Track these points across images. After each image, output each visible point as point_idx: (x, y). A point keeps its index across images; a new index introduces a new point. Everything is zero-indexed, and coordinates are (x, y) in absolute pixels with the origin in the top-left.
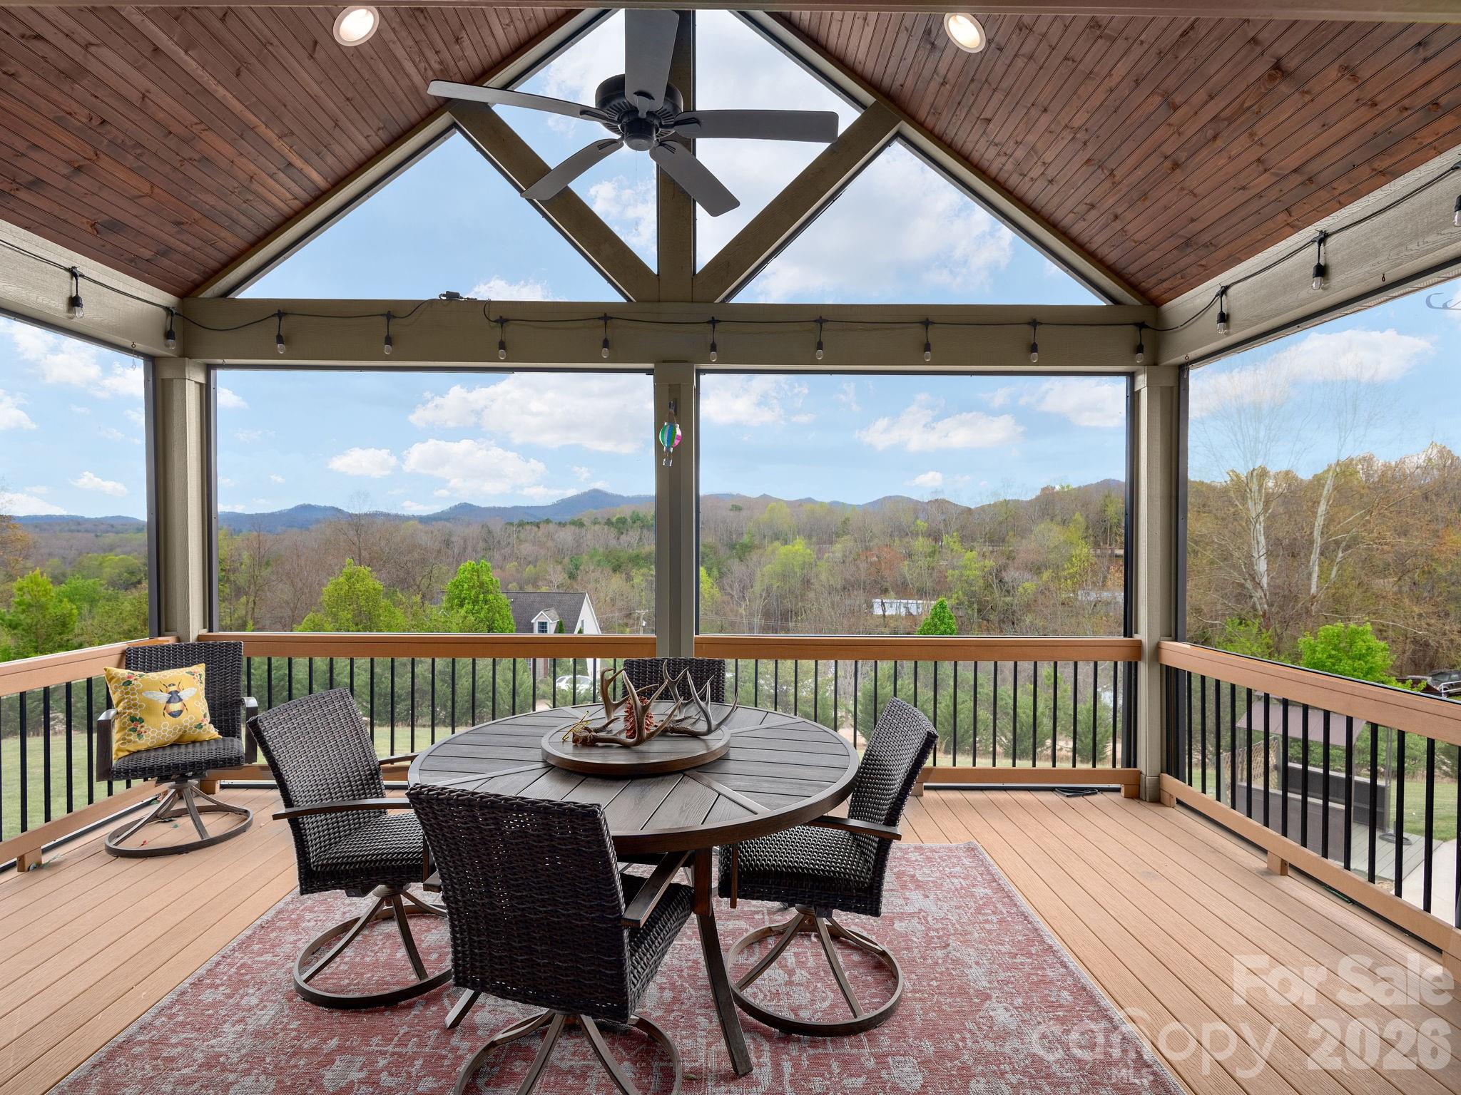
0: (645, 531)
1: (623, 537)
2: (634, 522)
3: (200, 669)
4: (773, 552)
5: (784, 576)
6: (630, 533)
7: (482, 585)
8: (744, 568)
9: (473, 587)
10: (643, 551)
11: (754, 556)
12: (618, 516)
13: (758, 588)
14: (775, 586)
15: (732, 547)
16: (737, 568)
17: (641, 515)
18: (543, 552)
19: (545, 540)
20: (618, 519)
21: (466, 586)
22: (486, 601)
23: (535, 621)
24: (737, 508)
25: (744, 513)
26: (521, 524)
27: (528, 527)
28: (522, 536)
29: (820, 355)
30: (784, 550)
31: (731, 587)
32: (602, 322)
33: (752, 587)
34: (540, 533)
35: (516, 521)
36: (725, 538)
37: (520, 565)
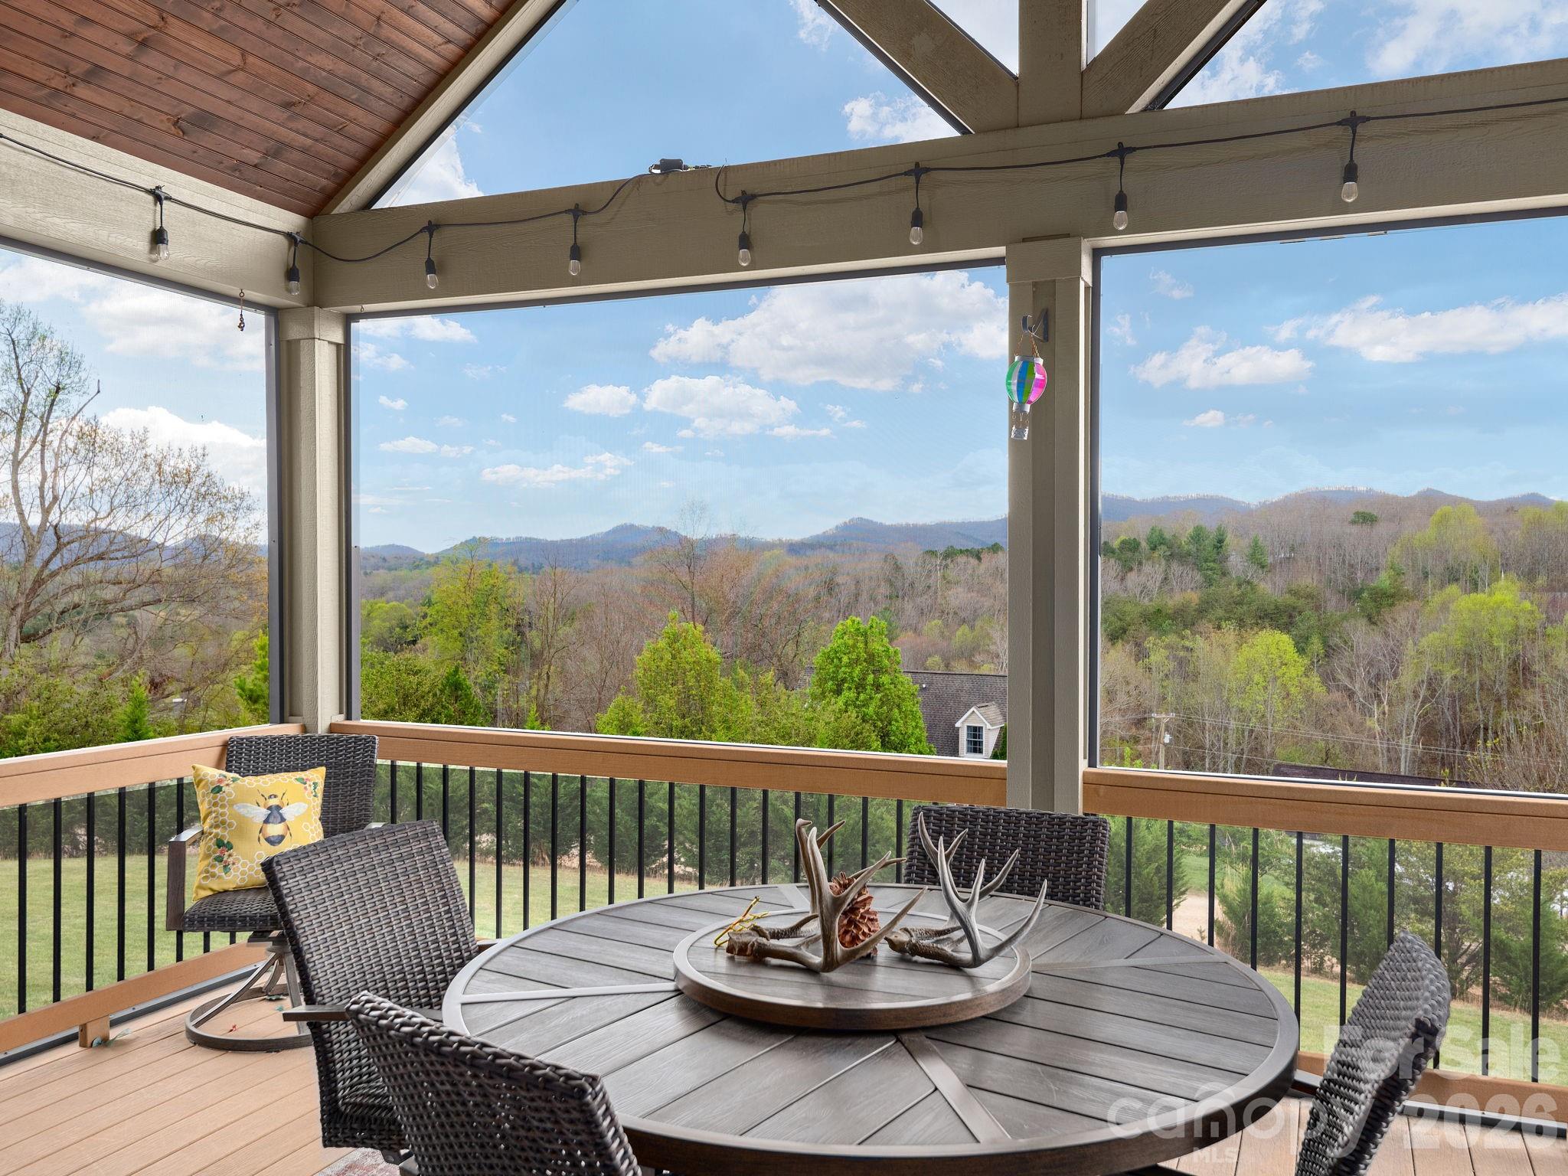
0: (1175, 566)
1: (1132, 577)
2: (1154, 549)
3: (318, 775)
4: (1444, 608)
5: (1469, 658)
6: (1147, 568)
7: (871, 658)
8: (1379, 639)
9: (857, 661)
10: (1171, 603)
11: (1401, 616)
12: (1123, 537)
13: (1407, 678)
14: (1447, 678)
15: (1355, 595)
16: (1362, 637)
17: (1167, 536)
18: (987, 602)
19: (989, 581)
20: (1123, 542)
21: (845, 659)
22: (877, 687)
23: (962, 724)
24: (1365, 519)
25: (1382, 529)
26: (950, 554)
27: (961, 559)
28: (952, 574)
29: (1350, 192)
30: (1464, 602)
31: (1351, 676)
32: (912, 179)
33: (1395, 675)
34: (983, 567)
35: (941, 549)
36: (1340, 579)
37: (947, 626)
